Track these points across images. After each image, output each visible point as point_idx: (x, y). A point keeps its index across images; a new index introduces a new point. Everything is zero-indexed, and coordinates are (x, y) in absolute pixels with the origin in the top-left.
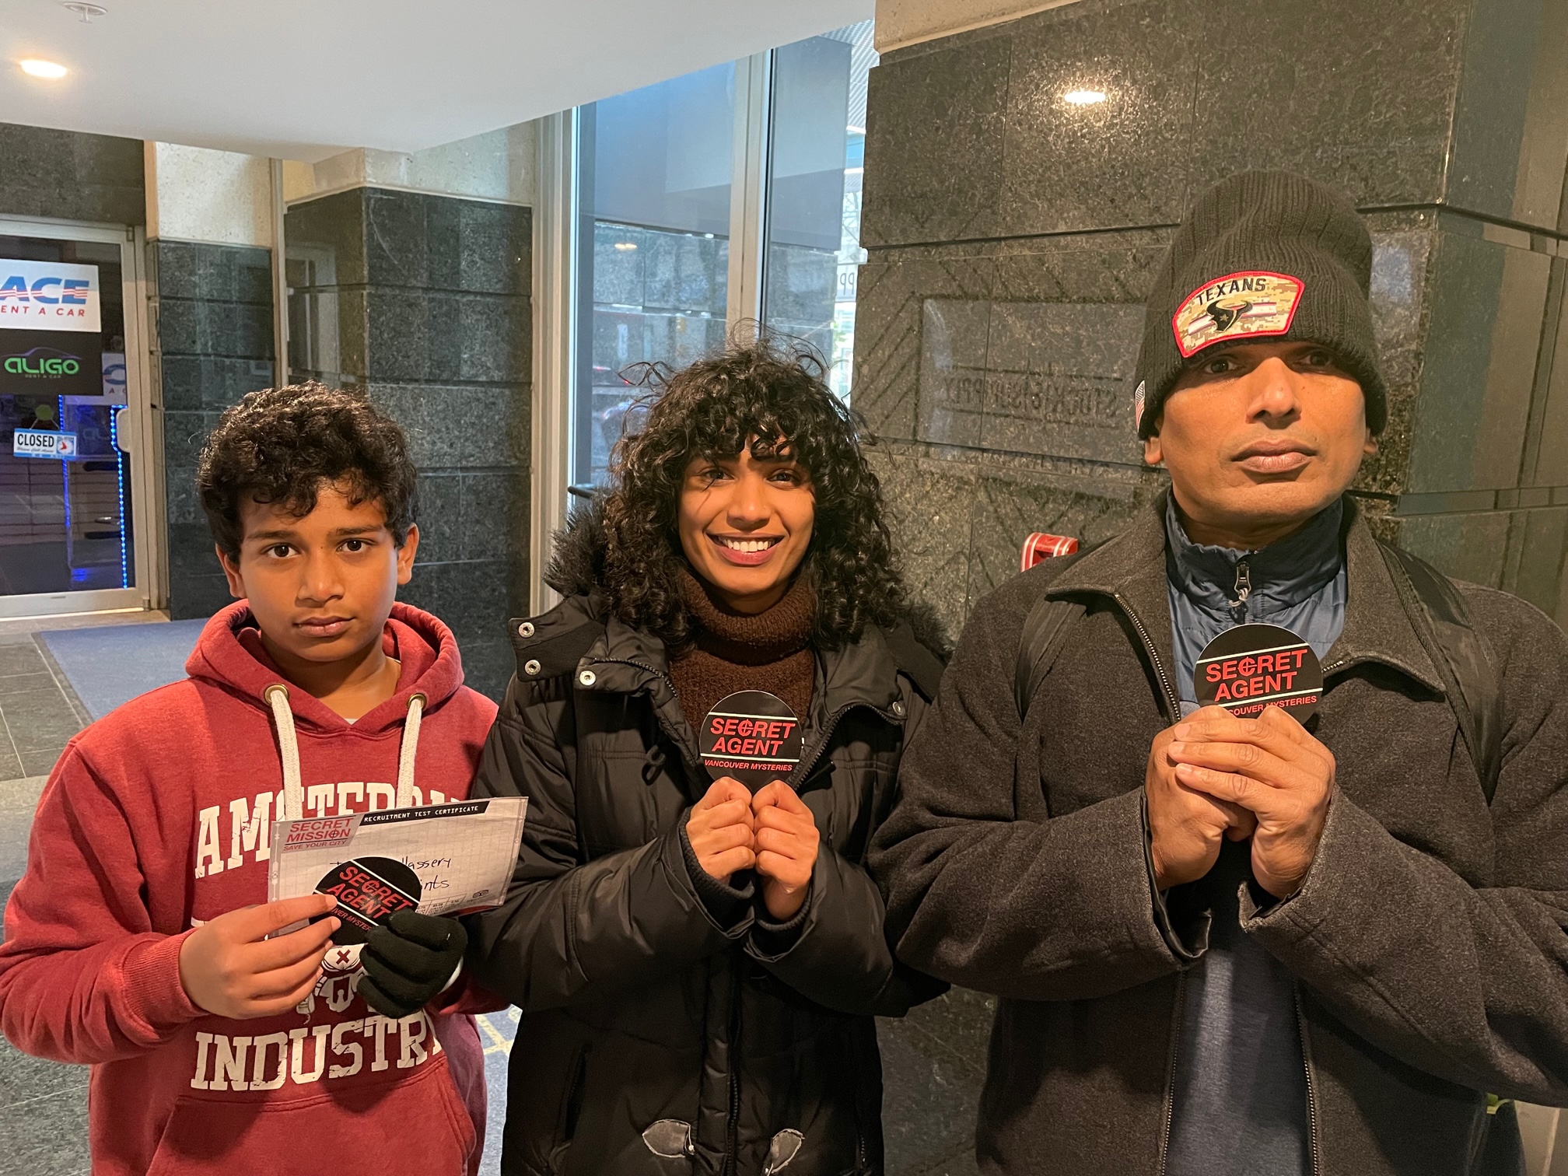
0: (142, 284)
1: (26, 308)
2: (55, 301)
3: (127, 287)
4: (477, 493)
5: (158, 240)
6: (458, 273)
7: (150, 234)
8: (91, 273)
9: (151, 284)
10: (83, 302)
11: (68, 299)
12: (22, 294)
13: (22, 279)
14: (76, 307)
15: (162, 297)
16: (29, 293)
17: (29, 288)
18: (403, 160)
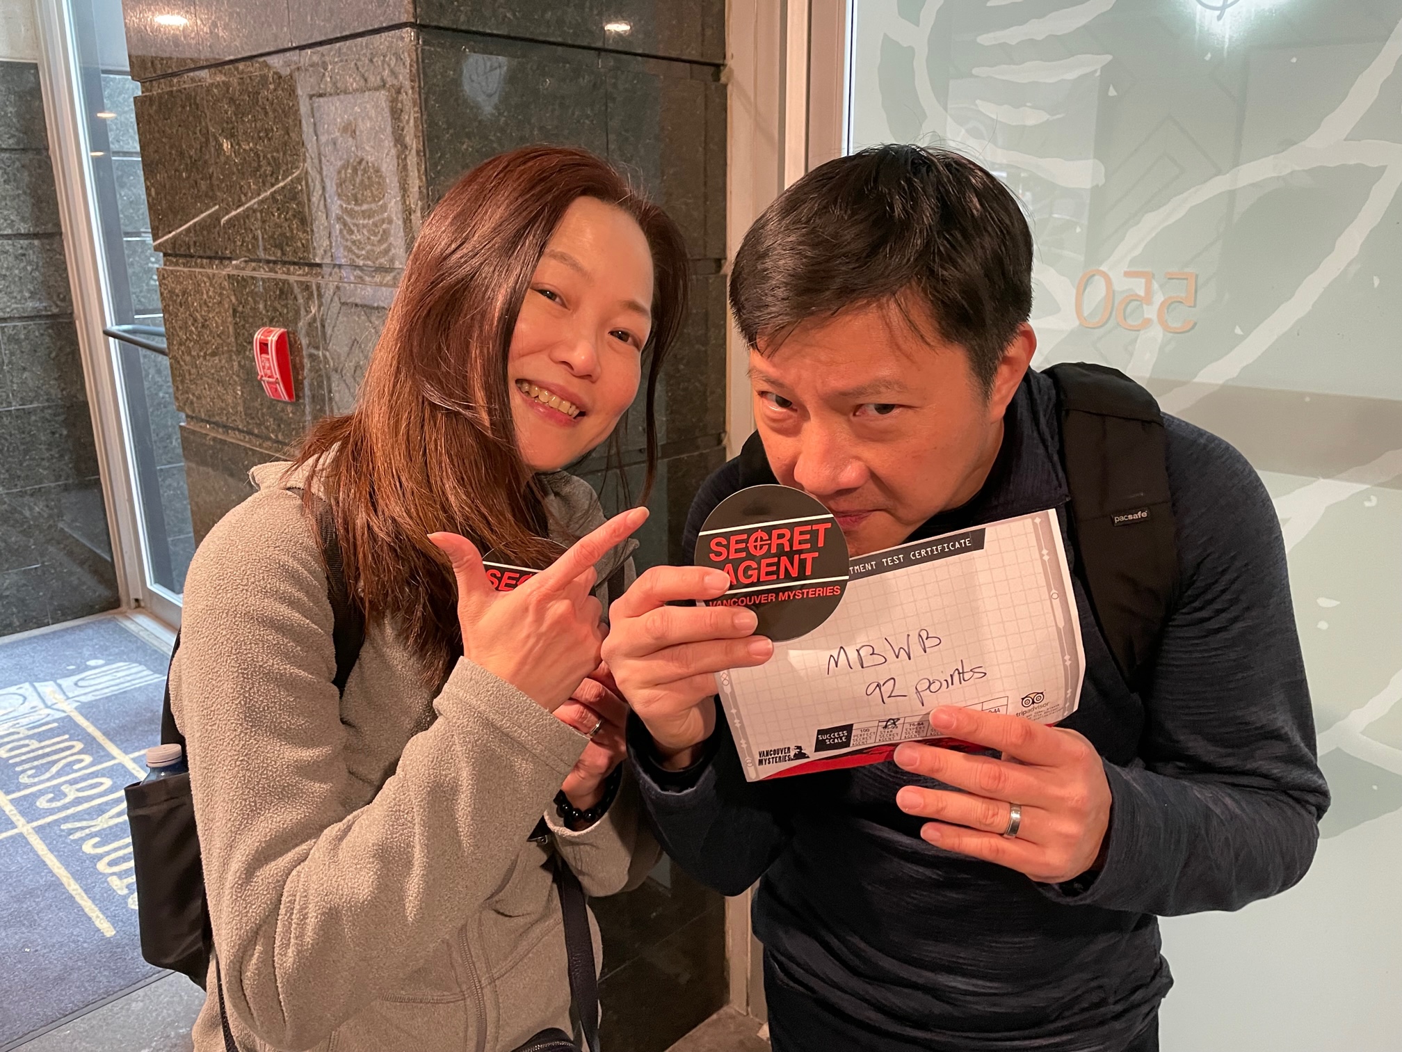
4: (18, 341)
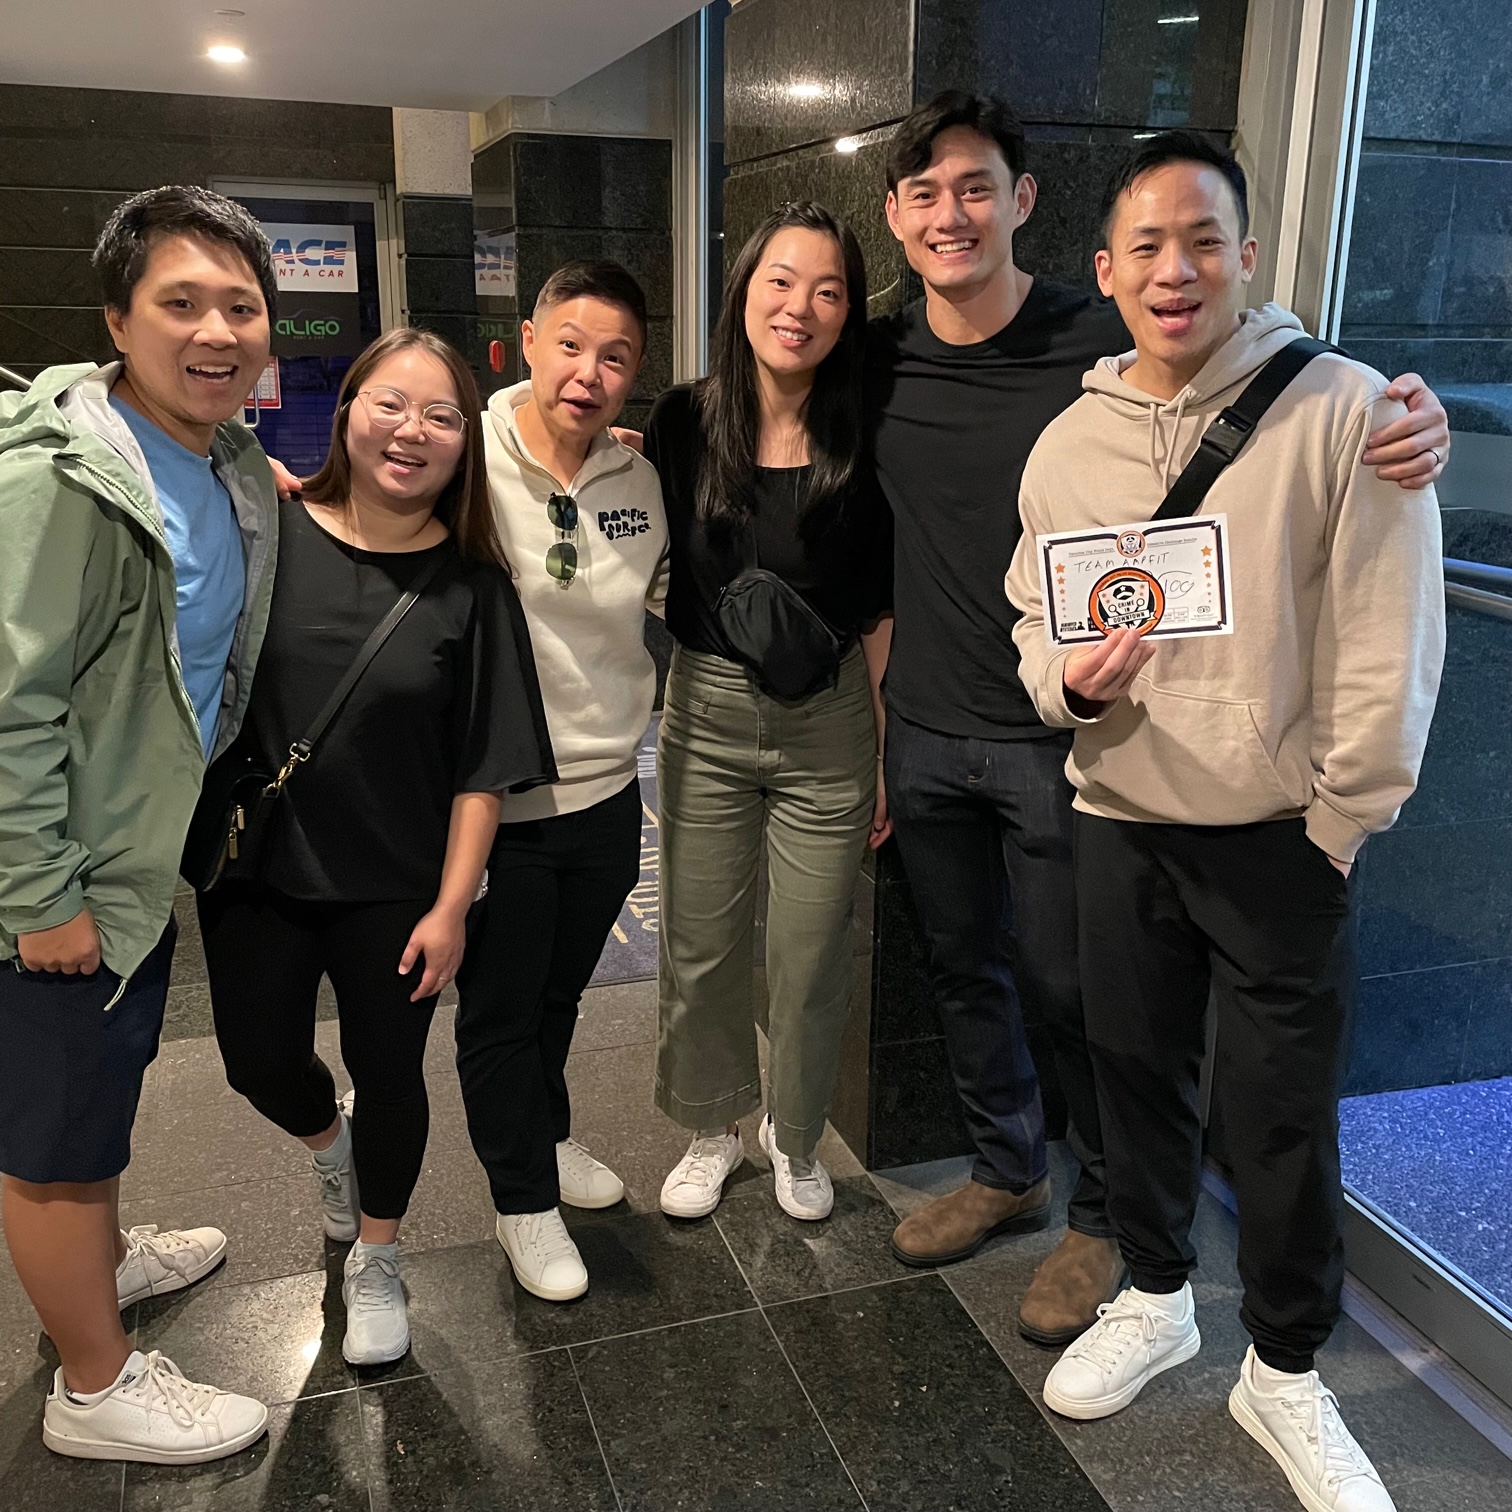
0: (394, 242)
1: (292, 270)
2: (317, 263)
3: (380, 245)
5: (406, 197)
6: (600, 210)
7: (398, 192)
8: (347, 233)
9: (402, 243)
10: (341, 262)
11: (329, 261)
12: (288, 257)
13: (288, 241)
14: (336, 268)
15: (409, 255)
16: (294, 255)
17: (294, 251)
18: (547, 104)
